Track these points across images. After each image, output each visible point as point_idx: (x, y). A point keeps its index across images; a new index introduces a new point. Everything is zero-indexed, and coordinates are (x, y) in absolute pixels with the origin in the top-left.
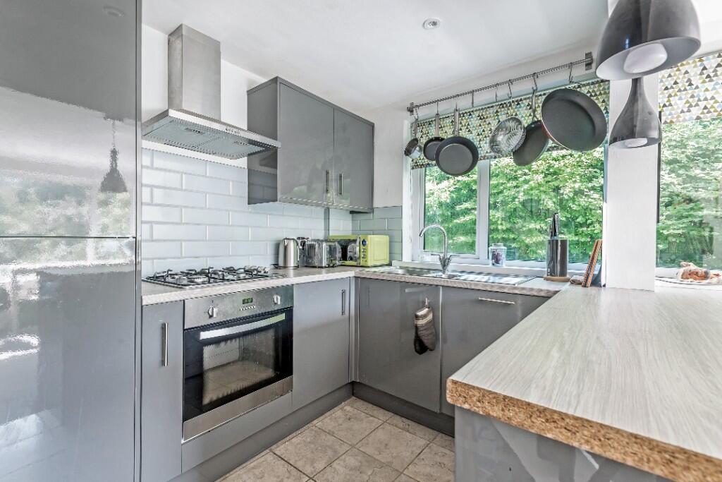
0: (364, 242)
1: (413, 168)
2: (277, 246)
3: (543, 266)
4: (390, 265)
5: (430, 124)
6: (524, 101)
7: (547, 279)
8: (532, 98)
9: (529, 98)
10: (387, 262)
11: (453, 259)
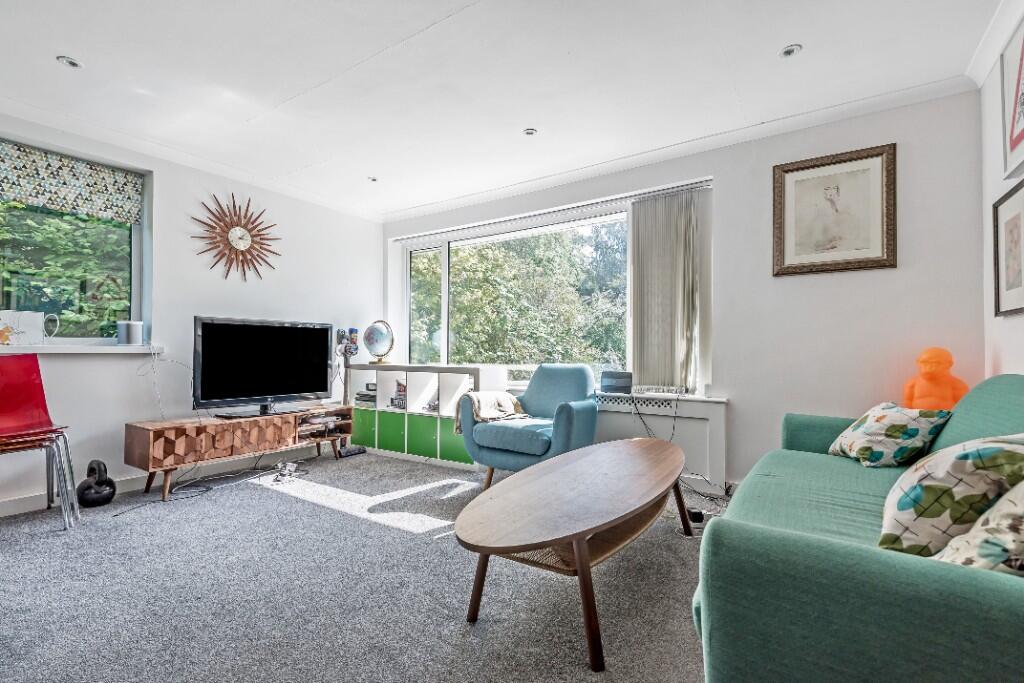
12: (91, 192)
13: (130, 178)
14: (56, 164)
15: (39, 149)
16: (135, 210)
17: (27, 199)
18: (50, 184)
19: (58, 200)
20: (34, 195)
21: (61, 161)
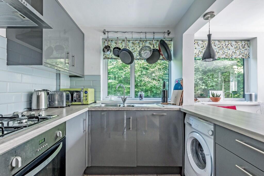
0: (86, 92)
1: (104, 59)
2: (30, 96)
3: (160, 100)
4: (95, 102)
5: (112, 41)
6: (148, 41)
7: (162, 104)
8: (153, 40)
9: (152, 40)
10: (94, 102)
11: (127, 98)
12: (236, 50)
13: (246, 42)
14: (227, 43)
15: (223, 40)
16: (248, 53)
17: (221, 56)
18: (226, 50)
19: (228, 55)
20: (222, 54)
21: (228, 42)
